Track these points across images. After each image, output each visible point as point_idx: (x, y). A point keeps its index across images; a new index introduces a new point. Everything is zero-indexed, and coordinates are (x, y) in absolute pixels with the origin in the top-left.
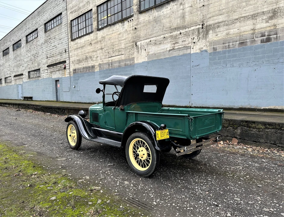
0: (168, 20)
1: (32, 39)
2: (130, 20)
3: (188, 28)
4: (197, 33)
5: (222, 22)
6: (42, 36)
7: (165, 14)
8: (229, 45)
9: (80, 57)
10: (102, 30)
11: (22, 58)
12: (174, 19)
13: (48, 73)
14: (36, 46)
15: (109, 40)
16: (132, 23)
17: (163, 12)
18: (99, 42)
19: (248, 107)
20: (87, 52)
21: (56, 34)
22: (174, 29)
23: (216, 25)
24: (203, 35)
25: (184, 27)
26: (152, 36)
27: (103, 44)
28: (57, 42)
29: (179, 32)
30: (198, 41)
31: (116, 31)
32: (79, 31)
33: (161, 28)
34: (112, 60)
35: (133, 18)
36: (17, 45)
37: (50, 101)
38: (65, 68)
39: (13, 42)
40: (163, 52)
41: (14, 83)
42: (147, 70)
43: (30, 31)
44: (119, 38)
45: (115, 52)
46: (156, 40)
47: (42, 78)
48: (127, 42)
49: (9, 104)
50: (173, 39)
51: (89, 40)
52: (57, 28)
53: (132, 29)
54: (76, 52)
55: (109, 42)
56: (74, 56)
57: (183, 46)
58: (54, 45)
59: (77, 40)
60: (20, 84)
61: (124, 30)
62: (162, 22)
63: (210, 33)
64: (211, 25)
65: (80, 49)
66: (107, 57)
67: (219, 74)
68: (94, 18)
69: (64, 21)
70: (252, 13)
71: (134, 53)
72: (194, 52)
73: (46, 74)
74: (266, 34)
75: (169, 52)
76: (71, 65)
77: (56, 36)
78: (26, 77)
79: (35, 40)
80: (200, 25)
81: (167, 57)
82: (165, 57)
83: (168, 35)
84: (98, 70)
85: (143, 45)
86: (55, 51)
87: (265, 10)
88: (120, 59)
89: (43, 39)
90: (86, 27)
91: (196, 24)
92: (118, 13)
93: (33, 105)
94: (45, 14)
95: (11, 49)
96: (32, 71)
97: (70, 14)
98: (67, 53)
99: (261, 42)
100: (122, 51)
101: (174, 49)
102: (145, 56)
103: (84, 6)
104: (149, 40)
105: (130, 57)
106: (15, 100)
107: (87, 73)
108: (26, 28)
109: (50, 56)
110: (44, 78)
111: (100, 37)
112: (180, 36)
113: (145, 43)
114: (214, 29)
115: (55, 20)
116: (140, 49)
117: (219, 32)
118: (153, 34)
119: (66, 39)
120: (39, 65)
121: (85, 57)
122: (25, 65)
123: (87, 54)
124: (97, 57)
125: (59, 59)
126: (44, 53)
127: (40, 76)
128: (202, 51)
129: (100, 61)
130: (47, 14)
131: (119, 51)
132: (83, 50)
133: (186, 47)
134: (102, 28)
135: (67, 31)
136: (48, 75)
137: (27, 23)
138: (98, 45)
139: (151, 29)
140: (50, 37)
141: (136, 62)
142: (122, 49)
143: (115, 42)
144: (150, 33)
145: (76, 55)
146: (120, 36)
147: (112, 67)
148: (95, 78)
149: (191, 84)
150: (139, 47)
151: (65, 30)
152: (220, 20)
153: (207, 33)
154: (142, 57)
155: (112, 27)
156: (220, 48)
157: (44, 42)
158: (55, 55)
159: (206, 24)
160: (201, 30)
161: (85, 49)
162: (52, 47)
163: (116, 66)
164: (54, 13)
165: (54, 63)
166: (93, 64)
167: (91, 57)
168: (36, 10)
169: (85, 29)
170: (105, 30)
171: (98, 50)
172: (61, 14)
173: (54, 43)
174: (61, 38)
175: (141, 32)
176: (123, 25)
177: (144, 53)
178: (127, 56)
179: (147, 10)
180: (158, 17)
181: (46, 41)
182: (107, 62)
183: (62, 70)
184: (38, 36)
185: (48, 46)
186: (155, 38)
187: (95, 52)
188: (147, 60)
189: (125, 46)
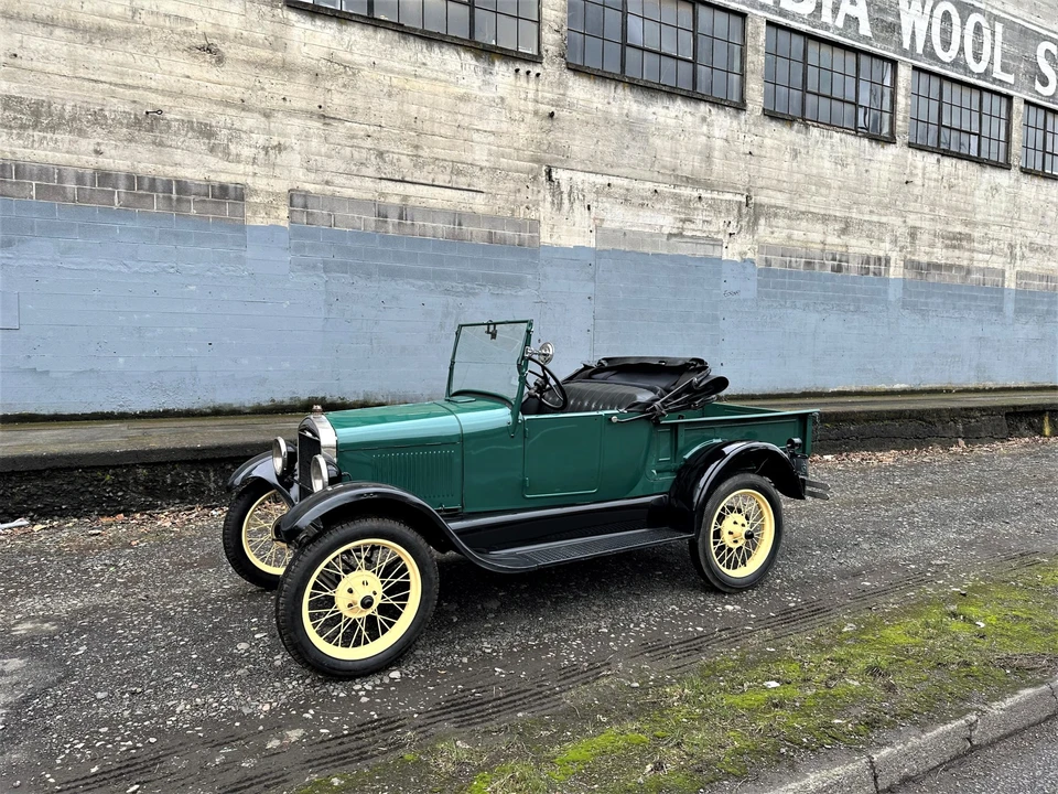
0: (669, 145)
2: (527, 72)
3: (719, 192)
4: (736, 212)
5: (782, 208)
7: (659, 123)
8: (790, 262)
10: (333, 25)
15: (391, 94)
16: (532, 85)
17: (654, 114)
19: (814, 389)
20: (153, 84)
22: (685, 179)
23: (771, 209)
24: (748, 223)
25: (709, 186)
26: (616, 171)
27: (337, 95)
29: (696, 194)
30: (738, 233)
31: (443, 77)
33: (647, 158)
34: (405, 198)
35: (540, 70)
40: (652, 235)
42: (593, 279)
44: (460, 117)
45: (427, 168)
46: (627, 190)
48: (507, 150)
50: (682, 207)
51: (188, 20)
53: (531, 108)
55: (389, 105)
57: (705, 235)
61: (489, 93)
62: (651, 140)
63: (760, 222)
64: (763, 207)
65: (58, 32)
70: (823, 212)
71: (537, 204)
72: (729, 258)
74: (838, 257)
75: (668, 239)
80: (742, 195)
81: (661, 252)
82: (657, 252)
83: (667, 189)
84: (285, 223)
85: (580, 187)
87: (838, 214)
88: (463, 208)
91: (735, 190)
99: (833, 270)
100: (472, 176)
101: (680, 235)
102: (587, 230)
104: (604, 180)
105: (516, 214)
107: (153, 217)
112: (699, 206)
113: (586, 184)
114: (768, 215)
116: (565, 196)
117: (776, 227)
123: (158, 101)
124: (279, 148)
128: (745, 261)
129: (301, 173)
131: (459, 173)
132: (99, 54)
133: (713, 239)
138: (290, 87)
139: (614, 145)
141: (545, 239)
142: (477, 170)
143: (432, 120)
144: (609, 159)
146: (464, 108)
147: (407, 230)
148: (240, 259)
149: (721, 337)
150: (565, 188)
152: (779, 203)
153: (756, 223)
154: (576, 228)
156: (776, 261)
159: (755, 199)
160: (744, 210)
163: (431, 232)
166: (224, 179)
167: (206, 132)
170: (357, 33)
175: (574, 139)
176: (489, 72)
177: (581, 217)
178: (501, 202)
179: (601, 74)
180: (637, 119)
182: (369, 196)
186: (625, 183)
188: (593, 245)
189: (492, 159)
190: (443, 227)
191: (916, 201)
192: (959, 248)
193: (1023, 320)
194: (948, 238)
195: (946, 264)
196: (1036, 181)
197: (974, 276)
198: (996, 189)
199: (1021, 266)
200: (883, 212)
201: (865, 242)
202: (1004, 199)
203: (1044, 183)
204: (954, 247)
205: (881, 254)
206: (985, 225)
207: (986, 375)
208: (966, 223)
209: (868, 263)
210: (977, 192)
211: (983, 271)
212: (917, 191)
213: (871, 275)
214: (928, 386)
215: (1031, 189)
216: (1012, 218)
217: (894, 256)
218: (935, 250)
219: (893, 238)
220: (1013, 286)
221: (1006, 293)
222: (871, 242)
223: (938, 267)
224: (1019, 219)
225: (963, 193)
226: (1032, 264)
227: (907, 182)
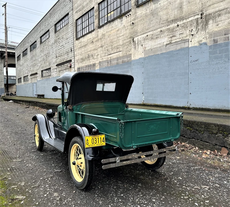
0: (165, 12)
1: (45, 40)
2: (128, 15)
3: (186, 19)
4: (195, 24)
5: (224, 9)
6: (52, 37)
7: (161, 6)
9: (83, 56)
10: (102, 28)
11: (37, 58)
12: (171, 10)
13: (57, 72)
14: (48, 47)
15: (109, 37)
16: (130, 18)
17: (160, 4)
18: (100, 40)
20: (89, 51)
21: (64, 34)
22: (171, 21)
23: (216, 14)
24: (202, 26)
25: (182, 19)
26: (149, 30)
27: (103, 41)
28: (64, 42)
29: (176, 25)
30: (197, 33)
31: (115, 27)
32: (82, 29)
33: (158, 21)
34: (111, 58)
35: (130, 13)
36: (33, 46)
37: (58, 99)
38: (71, 67)
39: (31, 44)
40: (160, 47)
41: (30, 81)
42: (144, 67)
43: (44, 33)
44: (118, 35)
45: (113, 50)
46: (152, 35)
47: (52, 77)
48: (125, 38)
49: (23, 101)
50: (170, 32)
51: (91, 38)
52: (65, 28)
53: (129, 24)
54: (80, 51)
55: (109, 39)
56: (79, 54)
57: (180, 40)
58: (62, 45)
59: (81, 39)
60: (35, 83)
61: (122, 26)
62: (159, 14)
63: (209, 23)
64: (211, 14)
65: (84, 47)
66: (107, 54)
67: (221, 69)
68: (95, 16)
69: (70, 21)
71: (131, 49)
72: (192, 46)
73: (55, 73)
75: (166, 47)
76: (76, 63)
77: (64, 36)
78: (40, 76)
79: (47, 40)
80: (198, 15)
81: (163, 52)
82: (162, 52)
83: (164, 29)
84: (99, 68)
85: (140, 40)
86: (63, 50)
88: (118, 56)
89: (54, 39)
90: (89, 25)
91: (195, 14)
92: (117, 9)
93: (40, 103)
94: (55, 15)
95: (29, 50)
96: (44, 70)
97: (75, 14)
98: (73, 52)
100: (120, 48)
101: (171, 43)
102: (142, 52)
103: (87, 4)
104: (146, 35)
105: (127, 54)
106: (31, 97)
108: (40, 29)
109: (59, 56)
110: (54, 76)
111: (101, 35)
112: (178, 29)
113: (141, 38)
114: (214, 18)
115: (63, 21)
116: (137, 44)
117: (220, 21)
118: (150, 28)
119: (72, 38)
120: (50, 65)
121: (87, 55)
122: (39, 64)
123: (89, 53)
124: (98, 55)
125: (66, 58)
126: (54, 52)
127: (50, 75)
128: (201, 44)
129: (100, 58)
130: (57, 15)
131: (118, 48)
132: (86, 49)
133: (184, 40)
134: (103, 26)
135: (72, 31)
136: (57, 74)
137: (41, 25)
138: (99, 43)
139: (148, 23)
140: (58, 37)
141: (133, 59)
142: (120, 46)
143: (114, 39)
144: (147, 28)
145: (80, 54)
146: (118, 32)
147: (111, 64)
149: (190, 82)
150: (136, 42)
151: (71, 29)
152: (221, 8)
153: (207, 23)
154: (139, 53)
155: (112, 23)
156: (221, 40)
157: (54, 42)
158: (63, 54)
159: (206, 13)
160: (200, 21)
161: (87, 47)
162: (61, 47)
163: (114, 64)
164: (62, 14)
165: (62, 62)
166: (94, 63)
167: (92, 56)
168: (49, 12)
169: (88, 28)
170: (105, 27)
171: (99, 48)
172: (68, 14)
173: (62, 43)
174: (68, 38)
175: (138, 27)
176: (122, 21)
177: (140, 49)
178: (124, 52)
179: (144, 3)
180: (155, 9)
181: (56, 41)
182: (106, 59)
183: (68, 69)
184: (50, 37)
185: (57, 46)
186: (151, 33)
187: (96, 50)
188: (143, 56)
189: (123, 42)
190: (115, 62)
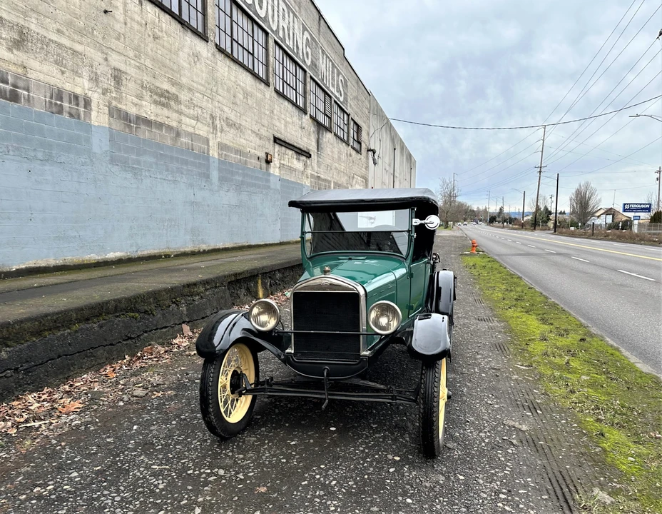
74: (10, 80)
87: (5, 15)
191: (118, 39)
192: (167, 107)
193: (226, 188)
194: (156, 94)
195: (156, 121)
196: (228, 62)
197: (184, 140)
198: (197, 56)
199: (221, 138)
200: (76, 37)
201: (54, 70)
202: (204, 69)
203: (234, 67)
204: (163, 105)
205: (78, 91)
206: (190, 89)
207: (200, 238)
208: (174, 83)
209: (61, 99)
210: (181, 53)
211: (193, 136)
212: (118, 27)
213: (66, 116)
214: (145, 253)
215: (224, 68)
216: (211, 90)
217: (95, 97)
218: (144, 103)
219: (92, 75)
220: (216, 156)
221: (211, 160)
222: (63, 73)
223: (148, 122)
224: (217, 93)
225: (167, 49)
226: (229, 137)
227: (106, 12)
